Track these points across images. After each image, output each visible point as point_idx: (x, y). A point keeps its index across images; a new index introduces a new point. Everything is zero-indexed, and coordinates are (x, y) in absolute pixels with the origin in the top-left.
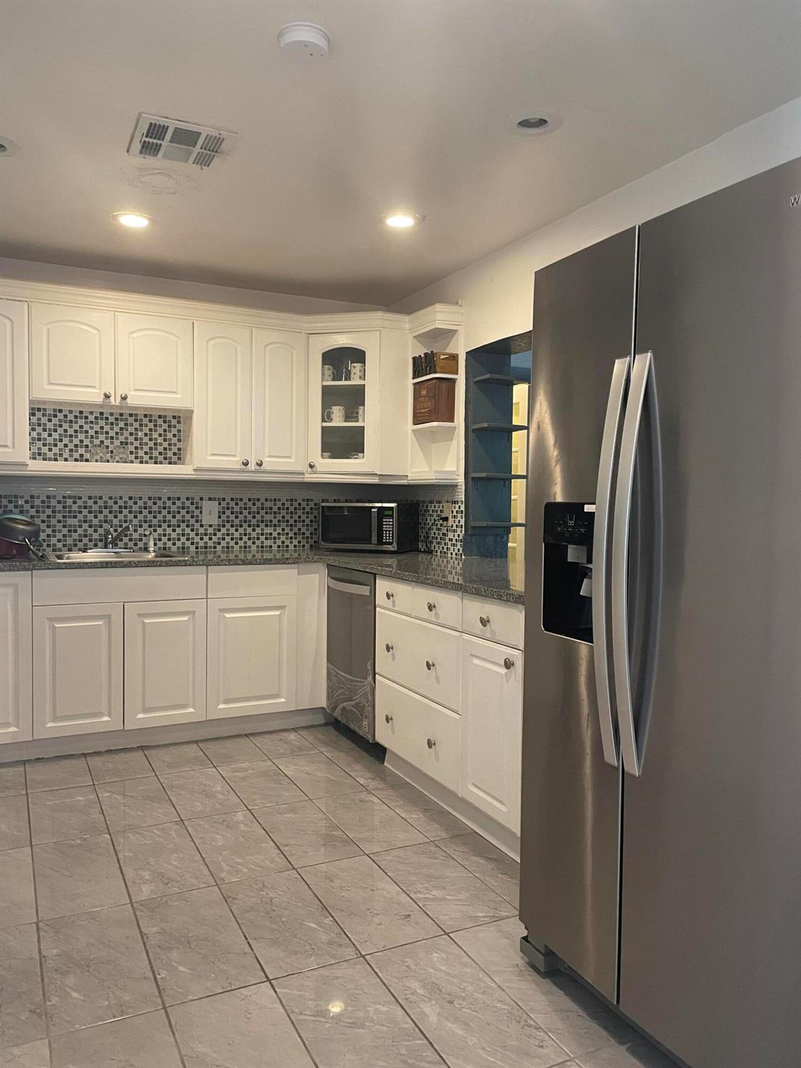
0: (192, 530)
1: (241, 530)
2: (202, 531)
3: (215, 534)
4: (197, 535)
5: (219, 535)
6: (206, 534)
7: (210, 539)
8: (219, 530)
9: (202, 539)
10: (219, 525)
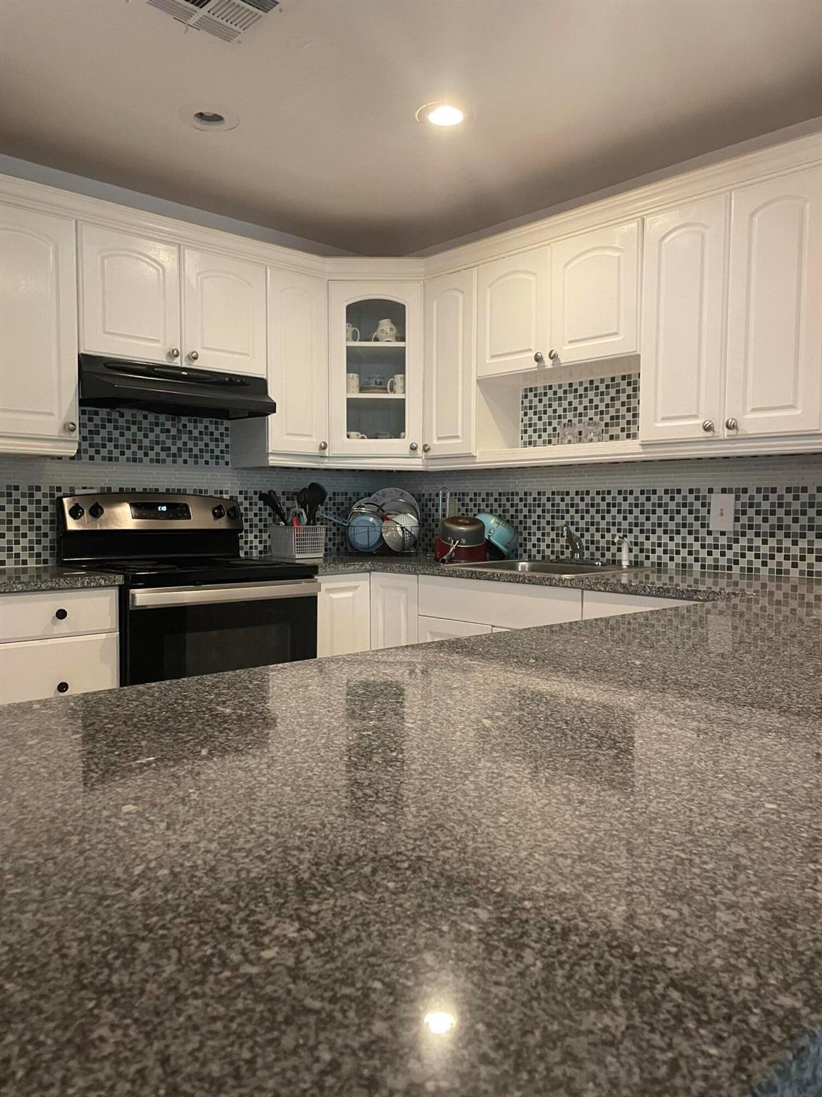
0: (696, 539)
1: (772, 542)
2: (709, 540)
3: (730, 547)
4: (703, 546)
5: (736, 548)
6: (716, 547)
7: (723, 554)
8: (737, 541)
9: (710, 553)
10: (736, 533)
